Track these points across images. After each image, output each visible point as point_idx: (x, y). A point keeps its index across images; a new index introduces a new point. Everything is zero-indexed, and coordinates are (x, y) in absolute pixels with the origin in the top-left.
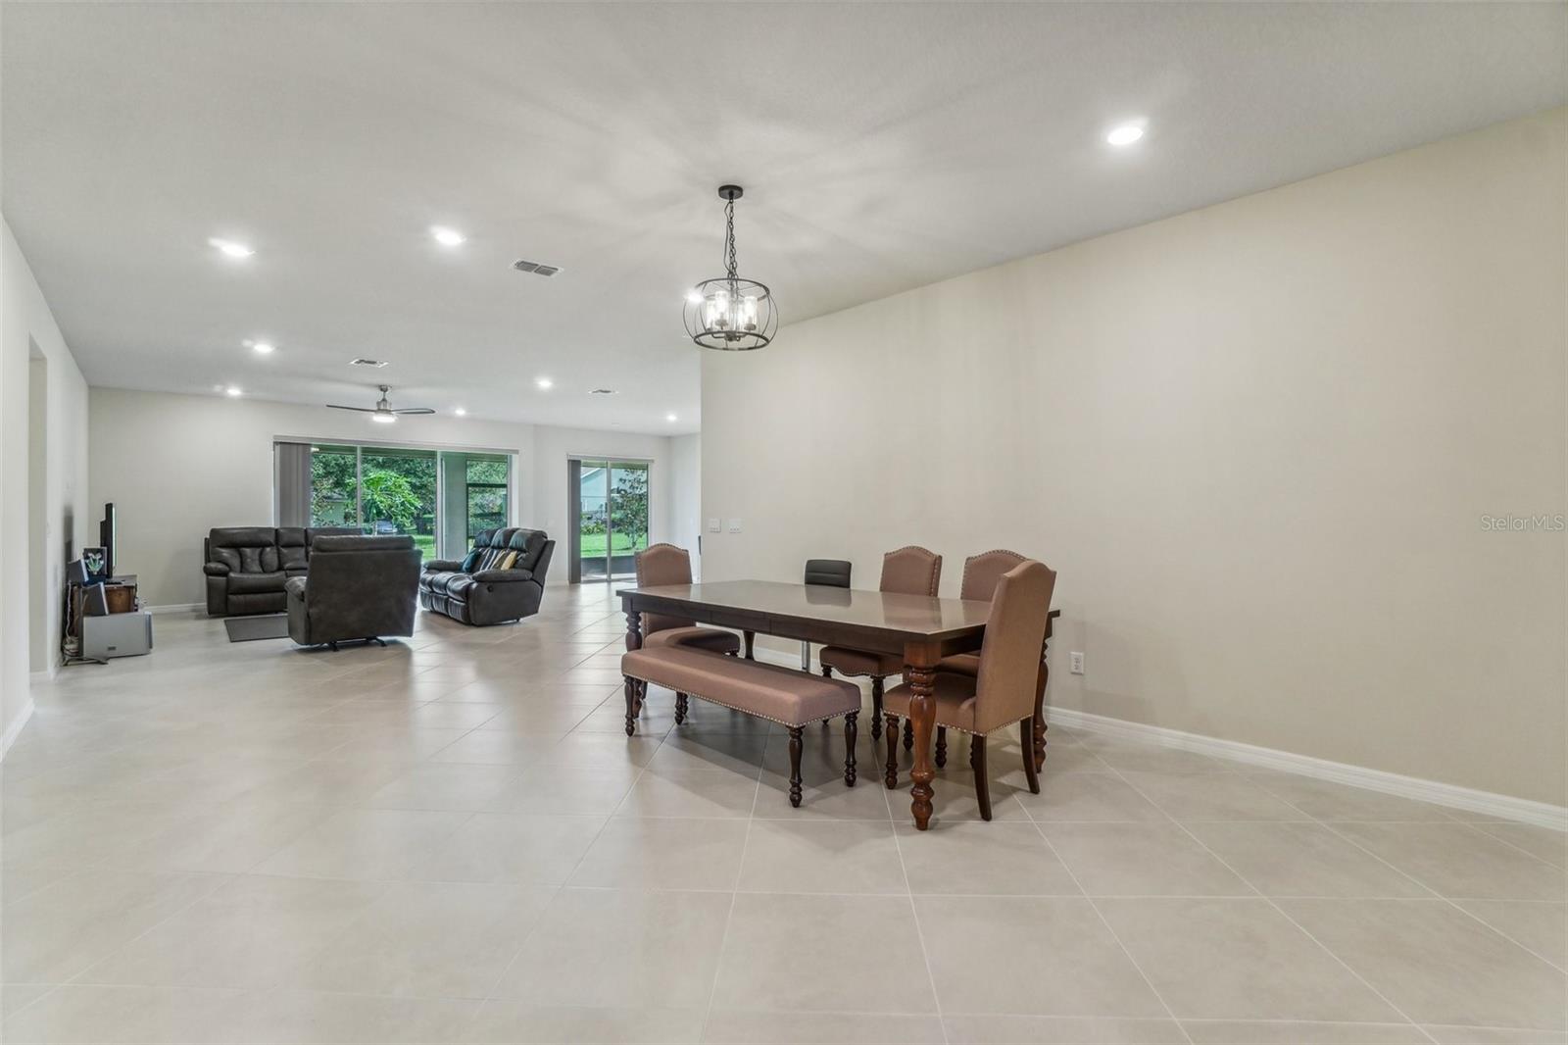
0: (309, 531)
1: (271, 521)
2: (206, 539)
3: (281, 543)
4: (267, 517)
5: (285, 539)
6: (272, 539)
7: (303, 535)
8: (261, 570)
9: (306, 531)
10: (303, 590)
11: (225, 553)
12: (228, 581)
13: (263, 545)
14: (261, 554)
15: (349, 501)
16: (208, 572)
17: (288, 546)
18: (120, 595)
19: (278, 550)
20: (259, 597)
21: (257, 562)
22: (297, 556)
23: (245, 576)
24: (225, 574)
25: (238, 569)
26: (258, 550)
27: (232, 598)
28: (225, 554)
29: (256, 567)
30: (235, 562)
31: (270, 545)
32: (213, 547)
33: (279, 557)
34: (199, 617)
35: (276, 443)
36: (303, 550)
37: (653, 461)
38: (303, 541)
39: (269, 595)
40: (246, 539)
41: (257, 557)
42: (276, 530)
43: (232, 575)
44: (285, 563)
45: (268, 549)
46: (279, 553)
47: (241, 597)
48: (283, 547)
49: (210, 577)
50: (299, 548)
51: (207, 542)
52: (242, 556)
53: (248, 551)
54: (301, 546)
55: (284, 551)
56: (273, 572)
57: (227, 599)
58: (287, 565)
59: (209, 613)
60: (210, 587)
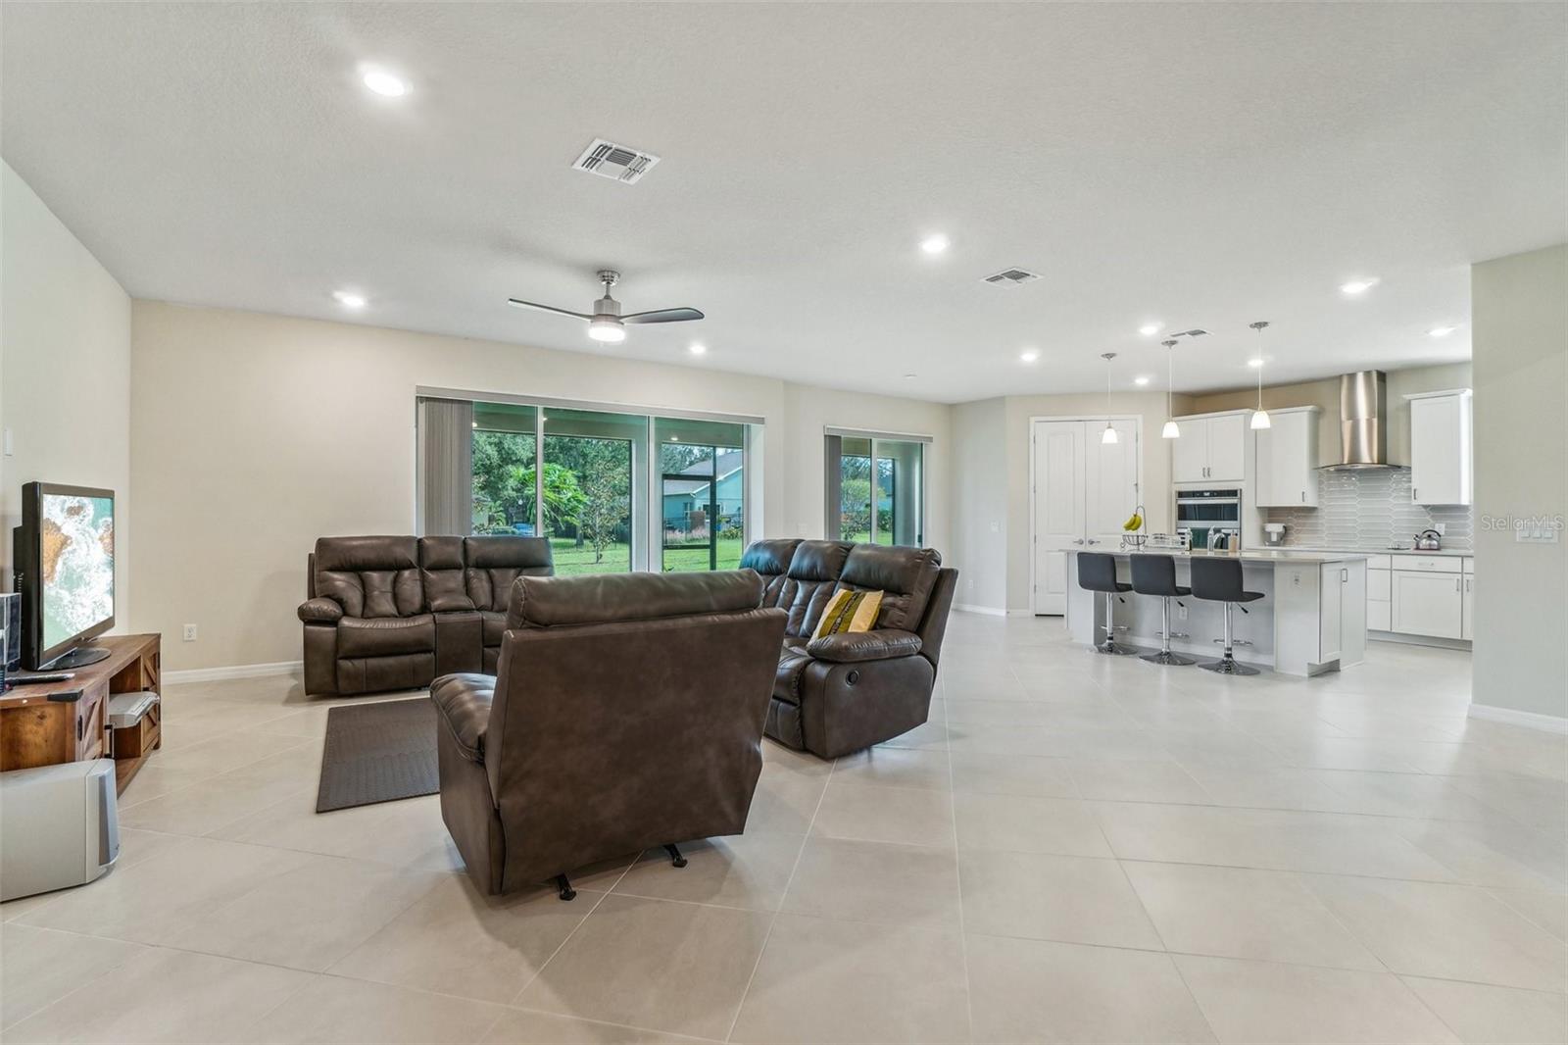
0: (469, 542)
1: (411, 525)
2: (310, 555)
3: (428, 562)
4: (406, 521)
5: (433, 557)
6: (412, 556)
7: (460, 550)
8: (394, 611)
9: (464, 542)
10: (482, 729)
11: (340, 580)
12: (339, 636)
13: (397, 567)
14: (395, 581)
15: (492, 504)
16: (307, 617)
17: (439, 567)
18: (42, 717)
19: (422, 574)
20: (391, 661)
21: (389, 595)
22: (452, 585)
23: (368, 625)
24: (333, 622)
25: (358, 610)
26: (390, 576)
27: (346, 664)
28: (338, 583)
29: (387, 606)
30: (354, 598)
31: (409, 566)
32: (320, 571)
33: (423, 587)
34: (290, 700)
35: (420, 399)
36: (460, 575)
37: (930, 439)
38: (460, 560)
39: (406, 659)
40: (372, 556)
41: (389, 588)
42: (420, 541)
43: (346, 622)
44: (433, 600)
45: (406, 573)
46: (423, 579)
47: (360, 663)
48: (429, 569)
49: (310, 628)
50: (455, 572)
51: (312, 562)
52: (365, 587)
53: (375, 576)
54: (457, 567)
55: (432, 576)
56: (414, 614)
57: (335, 665)
58: (437, 603)
59: (307, 694)
60: (310, 645)
